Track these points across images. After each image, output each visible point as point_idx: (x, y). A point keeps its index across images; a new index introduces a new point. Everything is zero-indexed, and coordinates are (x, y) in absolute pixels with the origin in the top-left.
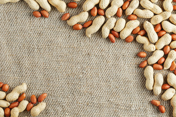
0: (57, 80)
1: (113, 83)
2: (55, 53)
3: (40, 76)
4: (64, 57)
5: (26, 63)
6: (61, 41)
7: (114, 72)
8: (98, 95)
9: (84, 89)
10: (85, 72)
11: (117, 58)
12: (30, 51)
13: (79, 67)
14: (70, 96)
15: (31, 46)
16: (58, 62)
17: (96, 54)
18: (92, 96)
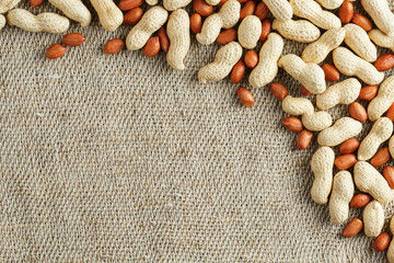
0: (115, 221)
1: (247, 216)
2: (102, 159)
3: (73, 217)
4: (125, 164)
5: (37, 189)
6: (115, 126)
7: (248, 189)
8: (214, 247)
9: (179, 236)
10: (179, 195)
11: (251, 156)
12: (44, 160)
13: (163, 185)
14: (149, 256)
15: (46, 147)
16: (112, 177)
17: (201, 149)
18: (202, 251)
